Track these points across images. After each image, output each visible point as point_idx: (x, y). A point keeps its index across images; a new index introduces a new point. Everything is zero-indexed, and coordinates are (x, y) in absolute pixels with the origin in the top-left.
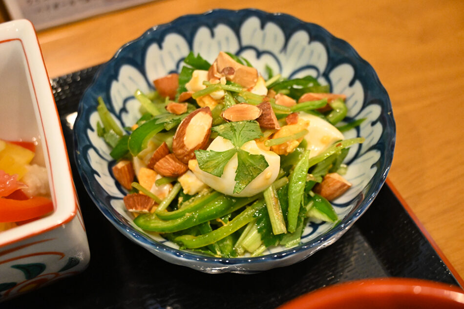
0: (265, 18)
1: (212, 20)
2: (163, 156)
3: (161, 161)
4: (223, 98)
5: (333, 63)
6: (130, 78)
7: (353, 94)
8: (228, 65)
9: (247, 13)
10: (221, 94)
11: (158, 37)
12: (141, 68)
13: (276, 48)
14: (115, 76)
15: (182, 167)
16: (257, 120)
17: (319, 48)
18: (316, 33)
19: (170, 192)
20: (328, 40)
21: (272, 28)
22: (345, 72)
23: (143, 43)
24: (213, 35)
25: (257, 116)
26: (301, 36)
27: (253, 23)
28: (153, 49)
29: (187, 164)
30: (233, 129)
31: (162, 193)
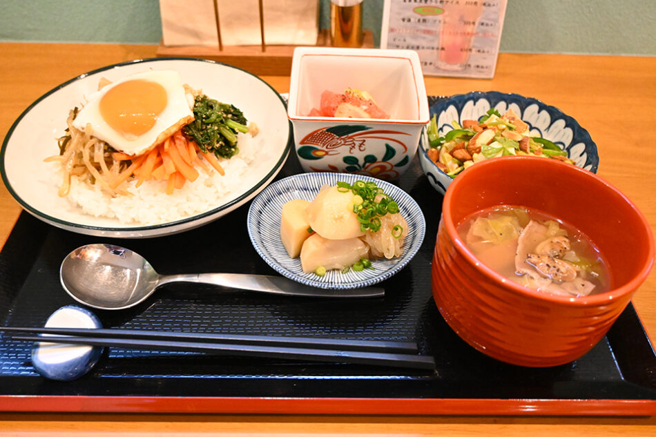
0: (542, 107)
1: (510, 99)
2: (460, 148)
3: (459, 151)
4: (504, 130)
5: (574, 142)
6: (452, 114)
7: (580, 162)
8: (513, 116)
9: (532, 101)
10: (504, 126)
11: (475, 98)
12: (459, 112)
13: (543, 127)
14: (445, 109)
15: (469, 157)
16: (519, 142)
17: (569, 132)
18: (570, 123)
19: (457, 168)
20: (576, 128)
21: (545, 113)
22: (581, 147)
23: (466, 97)
24: (507, 108)
25: (519, 140)
26: (561, 123)
27: (534, 108)
28: (470, 103)
29: (472, 156)
30: (505, 140)
31: (452, 167)
